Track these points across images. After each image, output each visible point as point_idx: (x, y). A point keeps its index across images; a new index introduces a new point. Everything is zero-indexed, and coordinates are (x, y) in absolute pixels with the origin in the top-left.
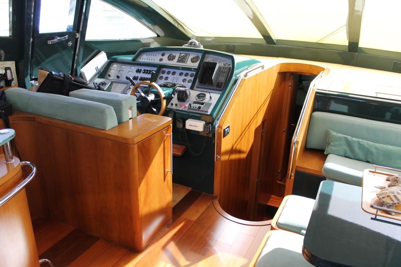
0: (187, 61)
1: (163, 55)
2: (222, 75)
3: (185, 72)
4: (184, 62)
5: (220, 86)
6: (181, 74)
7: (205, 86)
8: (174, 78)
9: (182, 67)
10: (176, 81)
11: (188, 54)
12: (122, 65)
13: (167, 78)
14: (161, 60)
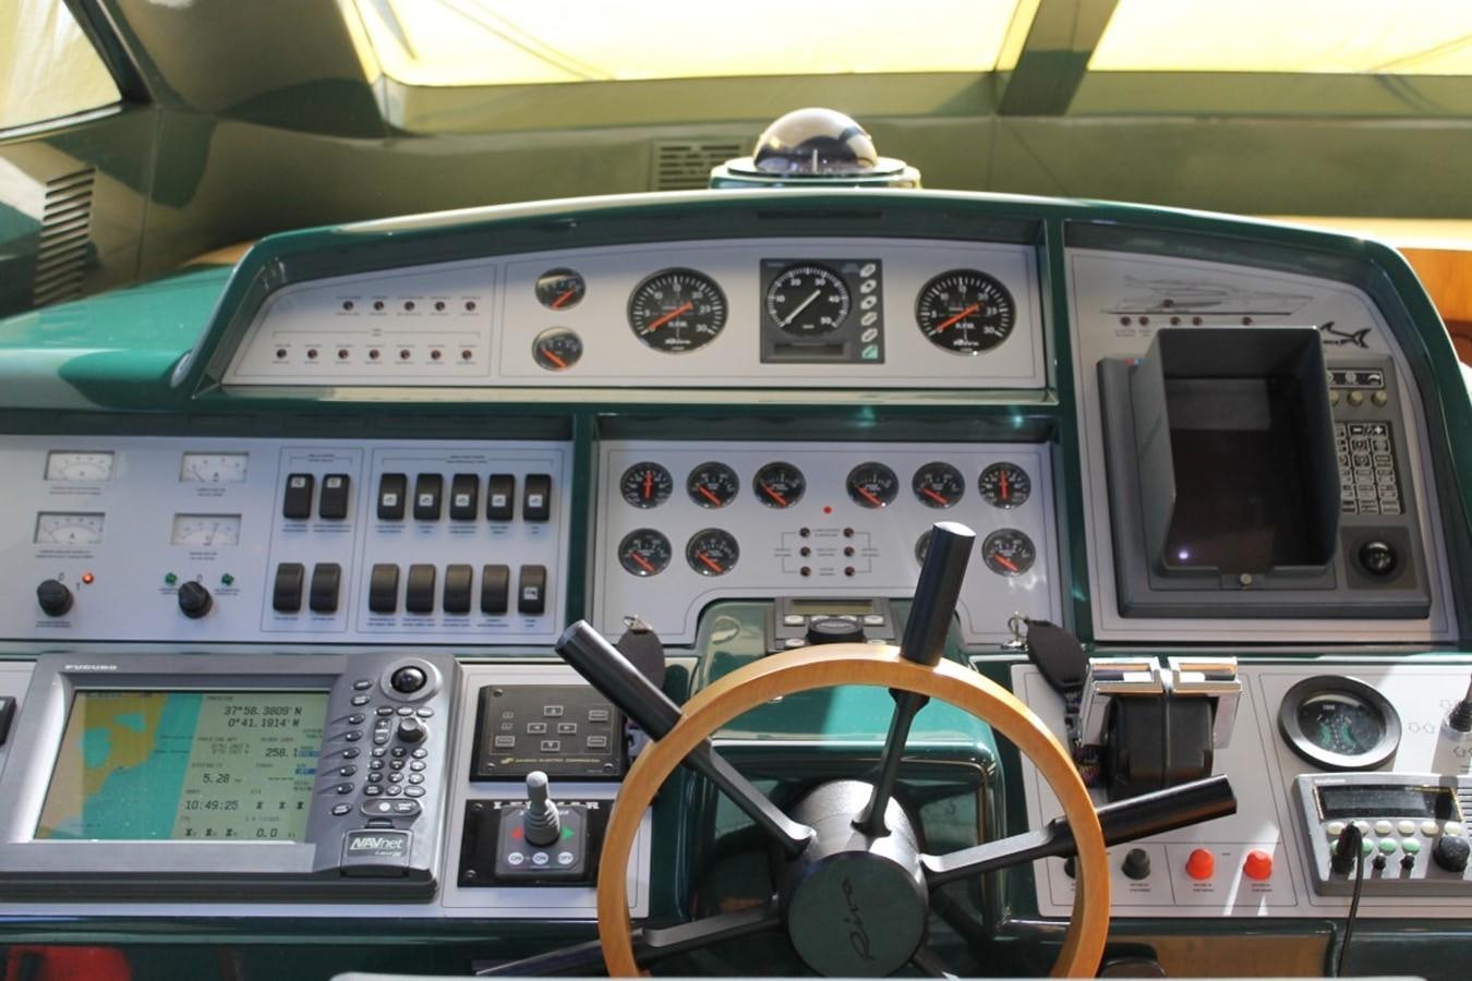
0: (879, 341)
1: (564, 293)
2: (1363, 453)
3: (906, 459)
4: (837, 349)
5: (1388, 570)
6: (870, 486)
7: (1241, 587)
8: (804, 533)
9: (881, 411)
10: (849, 572)
11: (862, 263)
12: (52, 452)
13: (714, 551)
14: (560, 351)
